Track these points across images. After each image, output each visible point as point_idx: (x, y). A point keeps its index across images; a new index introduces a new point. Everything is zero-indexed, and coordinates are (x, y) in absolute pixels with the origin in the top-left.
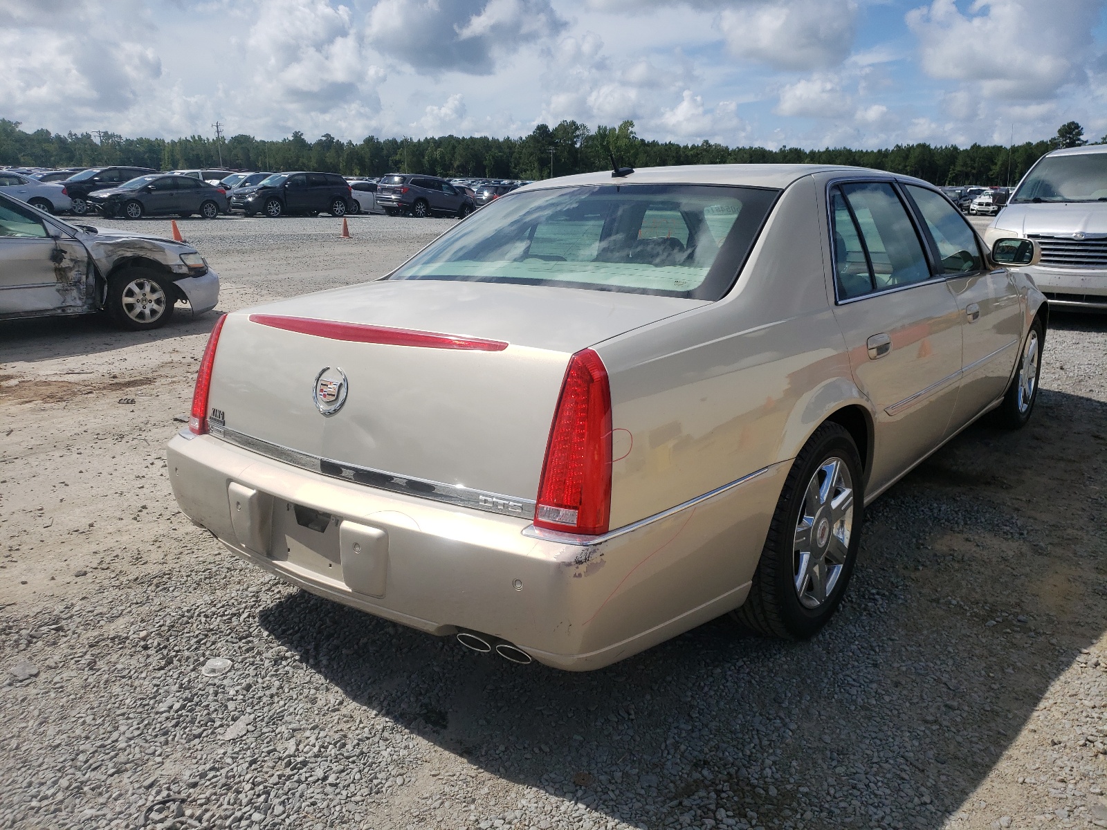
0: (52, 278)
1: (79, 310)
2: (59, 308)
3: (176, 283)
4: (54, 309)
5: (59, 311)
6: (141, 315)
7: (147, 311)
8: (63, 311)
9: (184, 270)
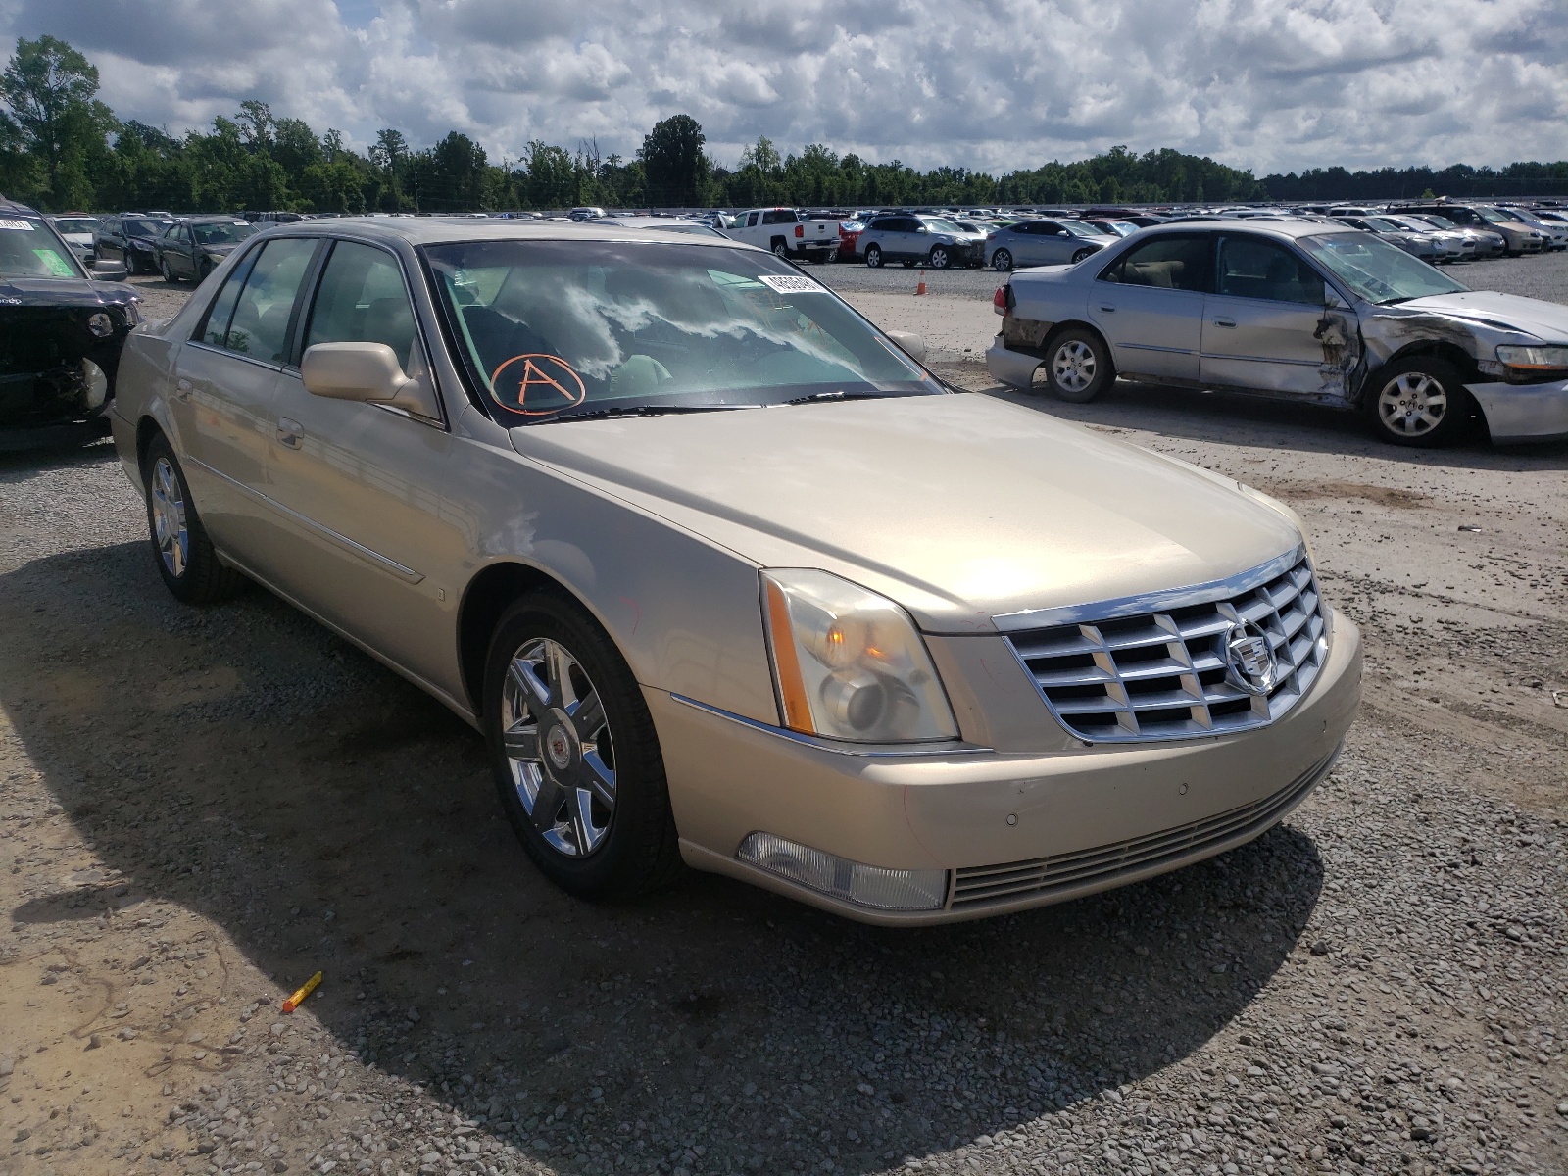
0: (1319, 355)
1: (1337, 402)
2: (1315, 394)
3: (1471, 388)
4: (1309, 394)
5: (1315, 398)
6: (1401, 423)
7: (1410, 422)
8: (1320, 398)
9: (1498, 370)
